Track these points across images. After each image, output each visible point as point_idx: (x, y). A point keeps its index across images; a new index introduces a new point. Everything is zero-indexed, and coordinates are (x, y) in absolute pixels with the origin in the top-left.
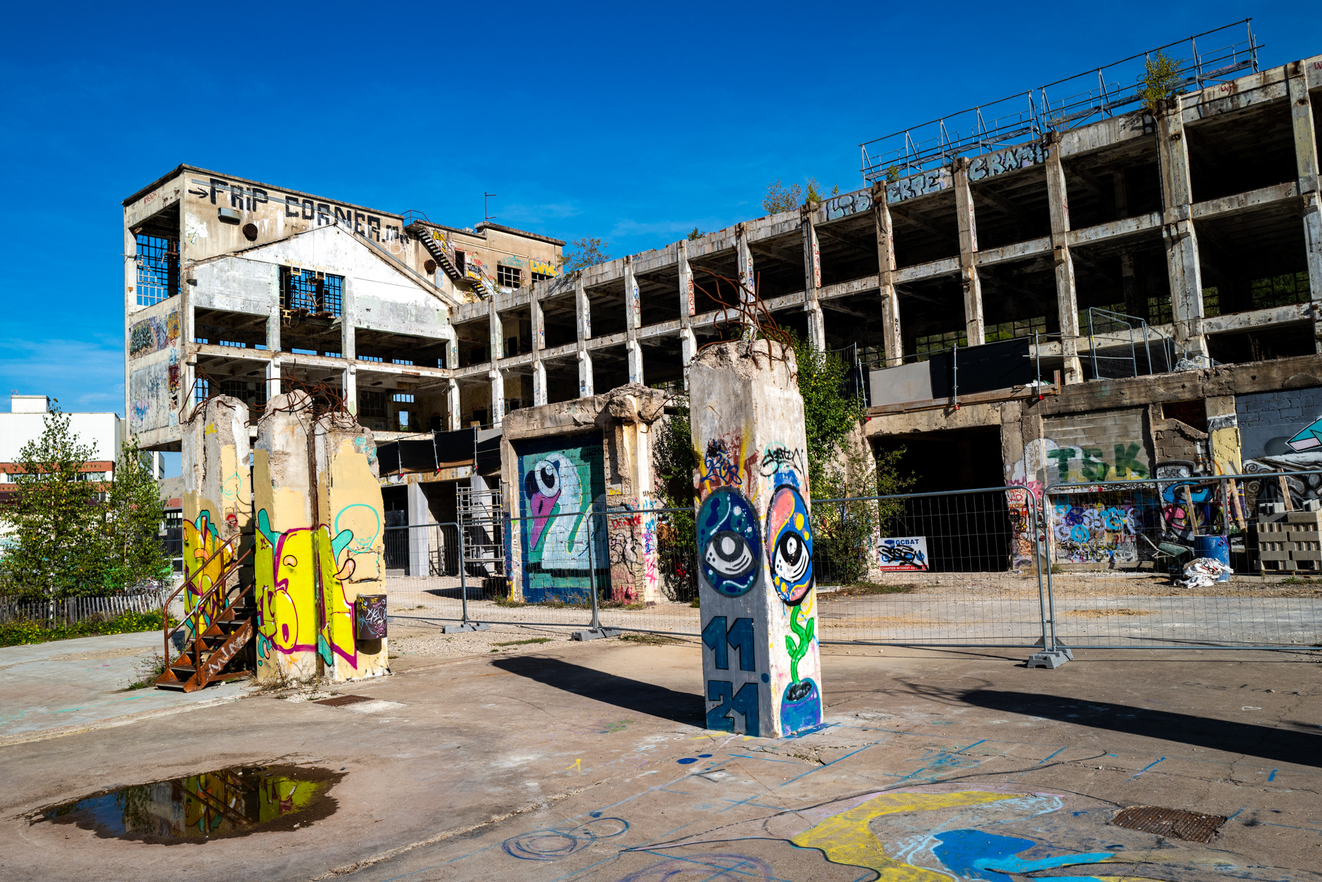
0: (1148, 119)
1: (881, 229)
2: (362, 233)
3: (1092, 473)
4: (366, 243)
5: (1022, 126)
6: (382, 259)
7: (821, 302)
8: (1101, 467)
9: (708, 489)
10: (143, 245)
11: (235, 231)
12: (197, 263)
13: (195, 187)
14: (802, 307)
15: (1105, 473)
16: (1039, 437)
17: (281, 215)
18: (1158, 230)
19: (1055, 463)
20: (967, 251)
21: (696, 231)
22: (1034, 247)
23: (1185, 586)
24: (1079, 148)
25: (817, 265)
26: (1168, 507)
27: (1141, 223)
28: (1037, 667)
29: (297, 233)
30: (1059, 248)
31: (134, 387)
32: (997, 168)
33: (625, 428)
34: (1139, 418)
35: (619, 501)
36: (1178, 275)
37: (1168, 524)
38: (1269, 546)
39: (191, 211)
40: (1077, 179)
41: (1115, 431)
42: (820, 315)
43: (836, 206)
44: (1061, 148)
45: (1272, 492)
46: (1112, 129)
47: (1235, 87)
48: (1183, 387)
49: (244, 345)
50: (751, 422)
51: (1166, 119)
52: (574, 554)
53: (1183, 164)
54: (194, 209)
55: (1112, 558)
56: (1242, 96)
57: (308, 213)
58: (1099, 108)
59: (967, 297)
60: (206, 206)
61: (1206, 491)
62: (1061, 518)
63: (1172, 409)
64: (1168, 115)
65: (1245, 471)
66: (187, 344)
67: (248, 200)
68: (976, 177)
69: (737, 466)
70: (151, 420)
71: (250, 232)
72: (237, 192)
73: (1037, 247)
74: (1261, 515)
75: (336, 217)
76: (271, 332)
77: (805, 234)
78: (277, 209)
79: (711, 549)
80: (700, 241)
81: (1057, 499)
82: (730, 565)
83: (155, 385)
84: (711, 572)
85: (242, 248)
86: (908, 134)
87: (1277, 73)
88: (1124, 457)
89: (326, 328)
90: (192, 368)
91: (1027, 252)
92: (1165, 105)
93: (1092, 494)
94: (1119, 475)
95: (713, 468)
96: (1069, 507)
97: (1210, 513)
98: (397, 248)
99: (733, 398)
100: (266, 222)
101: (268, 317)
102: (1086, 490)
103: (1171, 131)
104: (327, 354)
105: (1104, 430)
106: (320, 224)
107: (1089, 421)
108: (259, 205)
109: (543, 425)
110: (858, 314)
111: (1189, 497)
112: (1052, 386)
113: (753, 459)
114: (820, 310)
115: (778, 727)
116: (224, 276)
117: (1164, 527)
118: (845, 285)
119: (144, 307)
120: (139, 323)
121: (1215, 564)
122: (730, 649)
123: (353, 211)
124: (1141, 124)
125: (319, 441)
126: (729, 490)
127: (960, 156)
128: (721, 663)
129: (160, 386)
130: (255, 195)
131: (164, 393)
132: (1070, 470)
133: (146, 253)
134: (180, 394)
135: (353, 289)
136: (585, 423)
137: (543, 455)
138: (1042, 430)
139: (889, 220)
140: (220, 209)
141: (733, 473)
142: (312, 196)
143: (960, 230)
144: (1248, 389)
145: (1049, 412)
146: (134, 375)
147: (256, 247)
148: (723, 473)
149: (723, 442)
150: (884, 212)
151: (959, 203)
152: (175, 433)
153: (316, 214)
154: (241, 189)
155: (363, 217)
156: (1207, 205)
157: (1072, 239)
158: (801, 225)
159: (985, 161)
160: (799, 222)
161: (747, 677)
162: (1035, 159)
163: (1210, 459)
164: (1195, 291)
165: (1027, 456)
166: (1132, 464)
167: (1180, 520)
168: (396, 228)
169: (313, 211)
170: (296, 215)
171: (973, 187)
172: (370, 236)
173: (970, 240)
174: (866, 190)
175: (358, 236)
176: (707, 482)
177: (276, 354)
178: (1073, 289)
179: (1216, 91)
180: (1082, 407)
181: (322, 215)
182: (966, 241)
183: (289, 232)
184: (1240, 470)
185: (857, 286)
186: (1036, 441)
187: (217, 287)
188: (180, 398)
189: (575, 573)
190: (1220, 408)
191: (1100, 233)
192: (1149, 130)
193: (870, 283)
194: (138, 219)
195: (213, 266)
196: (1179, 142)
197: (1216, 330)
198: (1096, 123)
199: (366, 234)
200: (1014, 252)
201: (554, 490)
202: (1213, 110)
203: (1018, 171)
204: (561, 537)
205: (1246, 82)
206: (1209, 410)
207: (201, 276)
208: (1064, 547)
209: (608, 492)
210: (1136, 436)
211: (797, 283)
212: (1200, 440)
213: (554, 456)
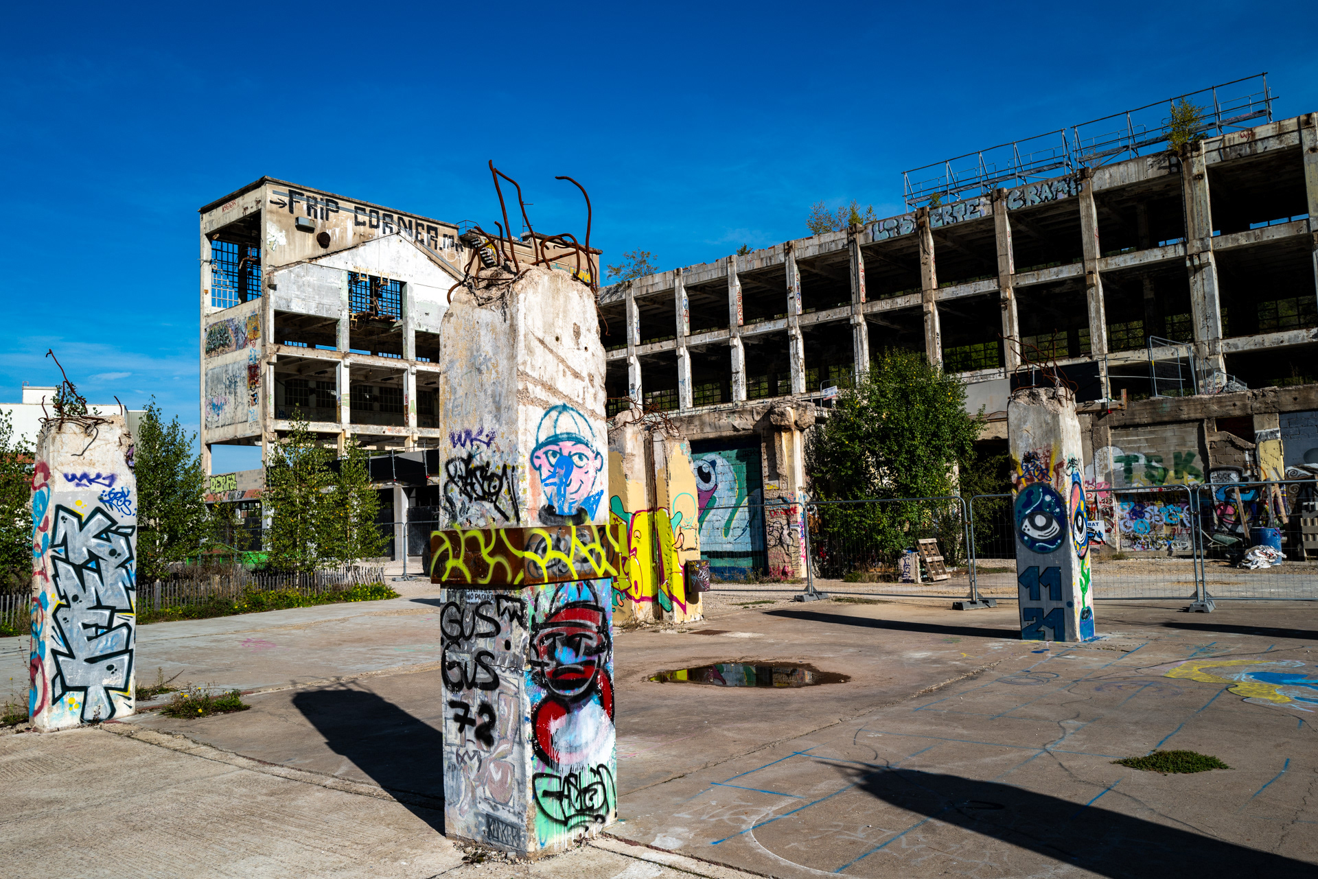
0: (1174, 160)
1: (924, 251)
2: (422, 241)
3: (1153, 476)
4: (425, 251)
5: (1056, 160)
6: (439, 266)
7: (865, 316)
8: (1161, 471)
9: (1024, 483)
10: (217, 250)
11: (310, 239)
12: (276, 268)
13: (275, 198)
14: (848, 319)
15: (1165, 476)
16: (1107, 445)
17: (350, 224)
18: (1181, 260)
19: (1120, 467)
20: (1005, 273)
21: (745, 247)
22: (1068, 272)
23: (1248, 568)
24: (1110, 183)
25: (862, 282)
26: (1220, 505)
27: (1166, 252)
28: (1197, 611)
29: (364, 241)
30: (1091, 273)
31: (209, 384)
32: (1034, 199)
33: (783, 434)
34: (1195, 430)
35: (776, 494)
36: (1200, 300)
37: (1220, 520)
38: (1310, 537)
39: (272, 220)
40: (1105, 210)
41: (1174, 441)
42: (865, 327)
43: (881, 228)
44: (1093, 182)
45: (1310, 493)
46: (1141, 167)
47: (1253, 134)
48: (1234, 405)
49: (305, 345)
50: (1059, 441)
51: (1190, 160)
52: (730, 538)
53: (1205, 201)
54: (275, 218)
55: (1170, 547)
56: (1259, 143)
57: (374, 222)
58: (1127, 147)
59: (1005, 314)
60: (285, 216)
61: (1253, 492)
62: (1125, 514)
63: (1223, 423)
64: (1192, 157)
65: (1286, 475)
66: (268, 345)
67: (322, 209)
68: (1014, 206)
69: (1047, 469)
70: (228, 415)
71: (324, 240)
72: (312, 203)
73: (1070, 272)
74: (1304, 511)
75: (399, 225)
76: (341, 334)
77: (851, 253)
78: (347, 218)
79: (1026, 522)
80: (749, 257)
81: (1122, 498)
82: (1040, 533)
83: (232, 384)
84: (1026, 538)
85: (317, 255)
86: (948, 164)
87: (1291, 123)
88: (1182, 463)
89: (387, 330)
90: (272, 367)
91: (1061, 276)
92: (1189, 148)
93: (1153, 494)
94: (1177, 478)
95: (1028, 470)
96: (1132, 504)
97: (1256, 509)
98: (452, 256)
99: (1044, 425)
100: (337, 230)
101: (337, 321)
102: (1148, 490)
103: (1195, 171)
104: (380, 354)
105: (1165, 440)
106: (384, 233)
107: (1151, 432)
108: (331, 214)
109: (702, 430)
110: (896, 327)
111: (1238, 496)
112: (1119, 402)
113: (1061, 465)
114: (864, 323)
115: (1078, 635)
116: (301, 281)
117: (1216, 522)
118: (889, 301)
119: (221, 309)
120: (216, 324)
121: (1271, 550)
122: (1042, 587)
123: (414, 221)
124: (1167, 163)
125: (657, 447)
126: (1041, 485)
127: (999, 186)
128: (1035, 596)
129: (239, 384)
130: (327, 205)
131: (243, 390)
132: (1134, 473)
133: (219, 258)
134: (260, 391)
135: (414, 294)
136: (744, 429)
137: (700, 455)
138: (1110, 439)
139: (932, 243)
140: (297, 219)
141: (1044, 473)
142: (378, 206)
143: (999, 254)
144: (1291, 408)
145: (1116, 424)
146: (210, 372)
147: (328, 255)
148: (1036, 474)
149: (1036, 454)
150: (927, 235)
151: (998, 230)
152: (254, 428)
153: (381, 224)
154: (315, 199)
155: (422, 226)
156: (1227, 239)
157: (1103, 265)
158: (848, 244)
159: (1023, 192)
160: (845, 242)
161: (1055, 604)
162: (1069, 192)
163: (1257, 466)
164: (1215, 315)
165: (1097, 461)
166: (1188, 469)
167: (1231, 515)
168: (452, 237)
169: (378, 221)
170: (364, 224)
171: (1011, 215)
172: (429, 244)
173: (1007, 263)
174: (910, 214)
175: (418, 244)
176: (1023, 479)
177: (345, 355)
178: (1102, 310)
179: (1236, 137)
180: (1145, 421)
181: (386, 224)
182: (1004, 264)
183: (357, 240)
184: (1283, 475)
185: (901, 302)
186: (1105, 449)
187: (294, 291)
188: (260, 395)
189: (731, 555)
190: (1266, 423)
191: (1129, 260)
192: (1174, 170)
193: (913, 300)
194: (215, 226)
195: (291, 271)
196: (1202, 182)
197: (1233, 350)
198: (1126, 162)
199: (426, 243)
200: (1049, 275)
201: (711, 485)
202: (1233, 154)
203: (1053, 202)
204: (717, 525)
205: (1263, 131)
206: (1256, 425)
207: (280, 281)
208: (1128, 537)
209: (766, 487)
210: (1192, 445)
211: (844, 296)
212: (1248, 450)
213: (711, 456)
